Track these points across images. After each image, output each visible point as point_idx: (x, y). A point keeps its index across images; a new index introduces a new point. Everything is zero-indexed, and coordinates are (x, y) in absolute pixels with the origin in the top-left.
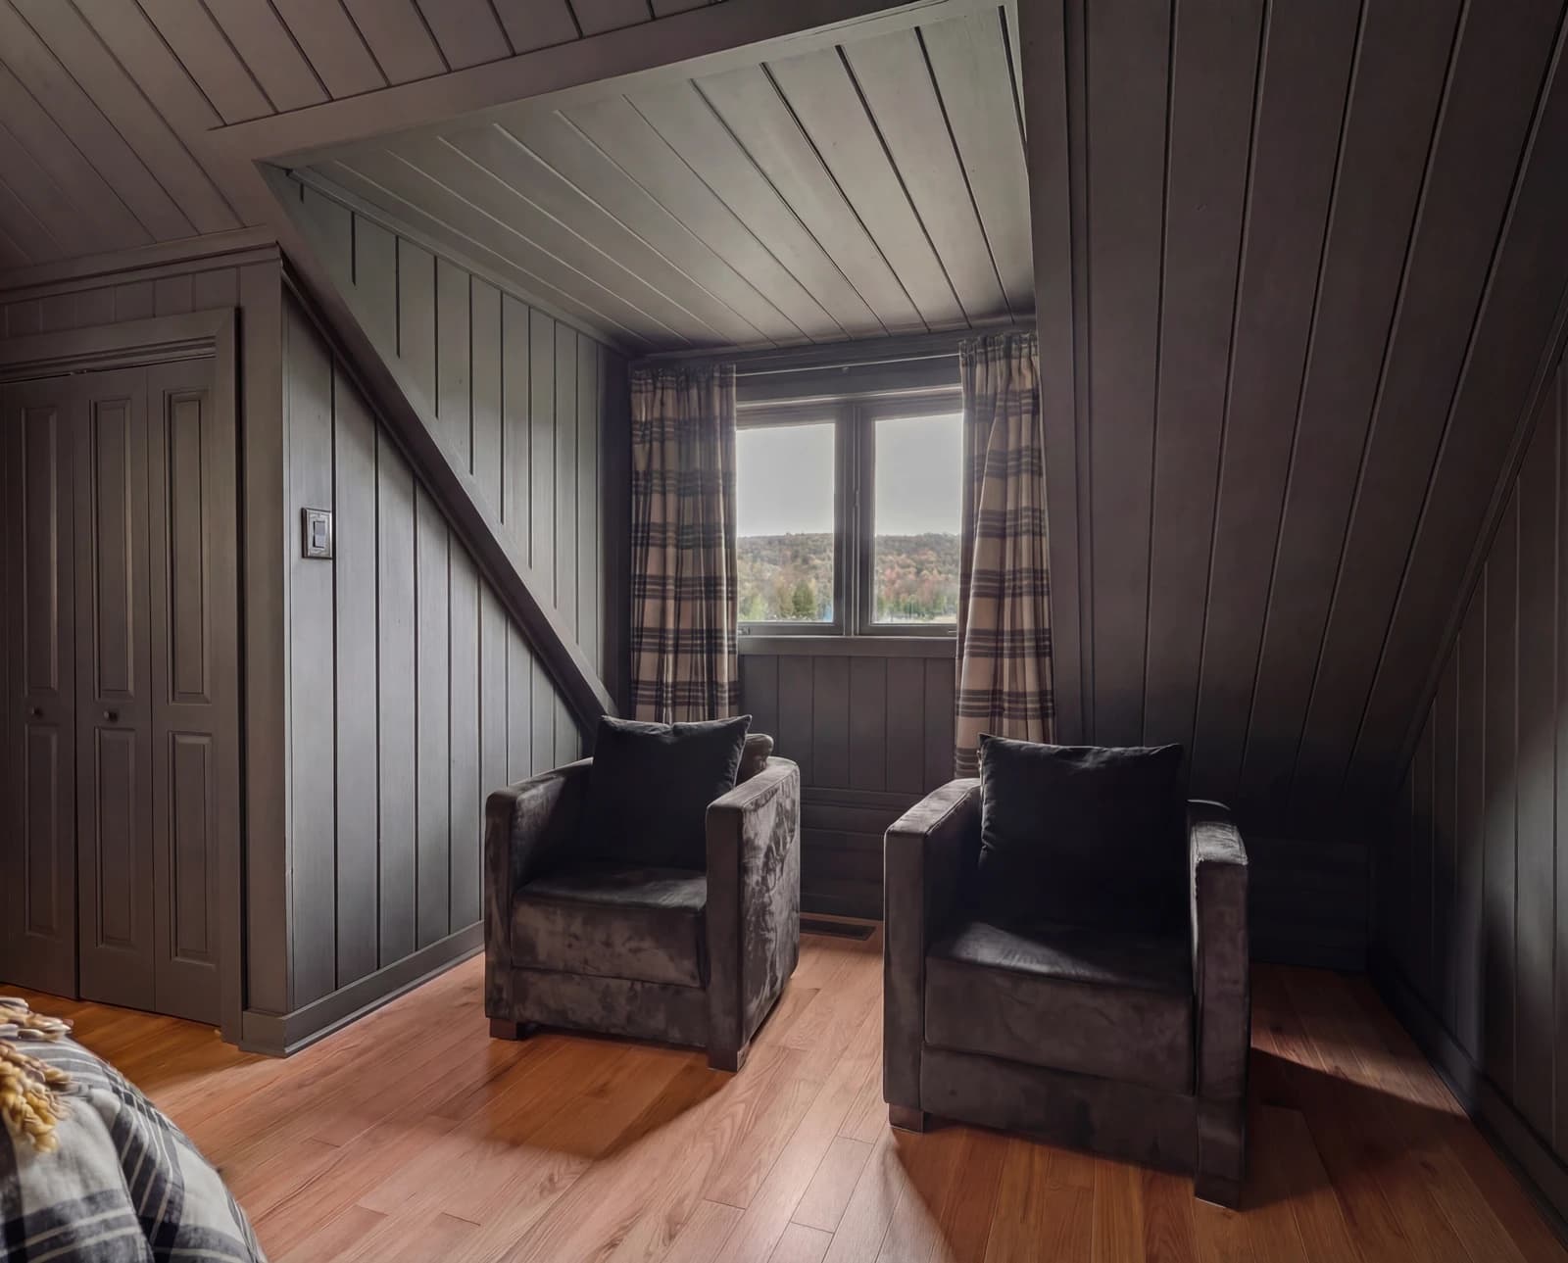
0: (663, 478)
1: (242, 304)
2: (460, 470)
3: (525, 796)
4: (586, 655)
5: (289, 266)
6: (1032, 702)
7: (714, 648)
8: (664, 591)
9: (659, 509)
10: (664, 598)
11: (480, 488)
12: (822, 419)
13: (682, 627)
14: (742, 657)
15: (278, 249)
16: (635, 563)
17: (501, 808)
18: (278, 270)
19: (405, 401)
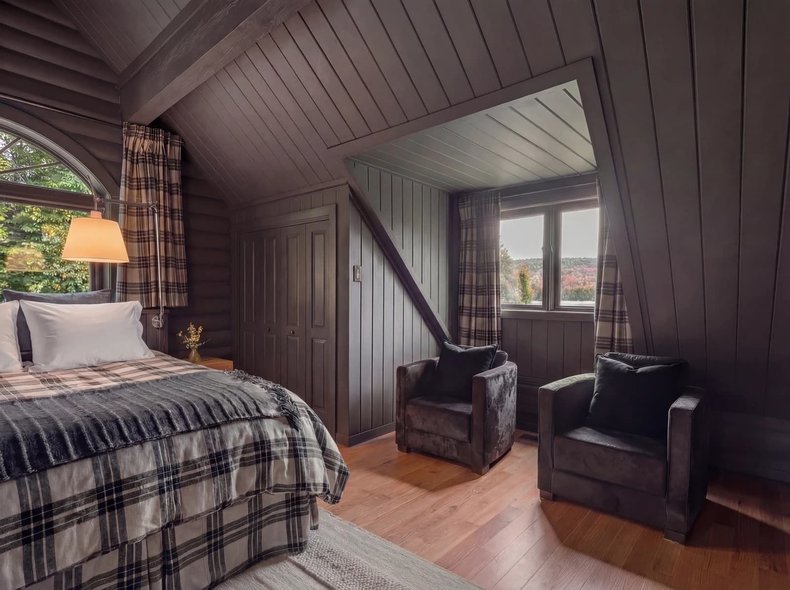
0: (472, 244)
1: (337, 203)
2: (398, 247)
3: (410, 368)
4: (442, 318)
5: (352, 190)
6: (629, 343)
7: (491, 316)
8: (472, 291)
9: (469, 257)
10: (472, 294)
11: (405, 255)
12: (537, 214)
13: (478, 306)
14: (502, 319)
15: (347, 185)
16: (461, 281)
17: (402, 371)
18: (348, 192)
19: (380, 223)
